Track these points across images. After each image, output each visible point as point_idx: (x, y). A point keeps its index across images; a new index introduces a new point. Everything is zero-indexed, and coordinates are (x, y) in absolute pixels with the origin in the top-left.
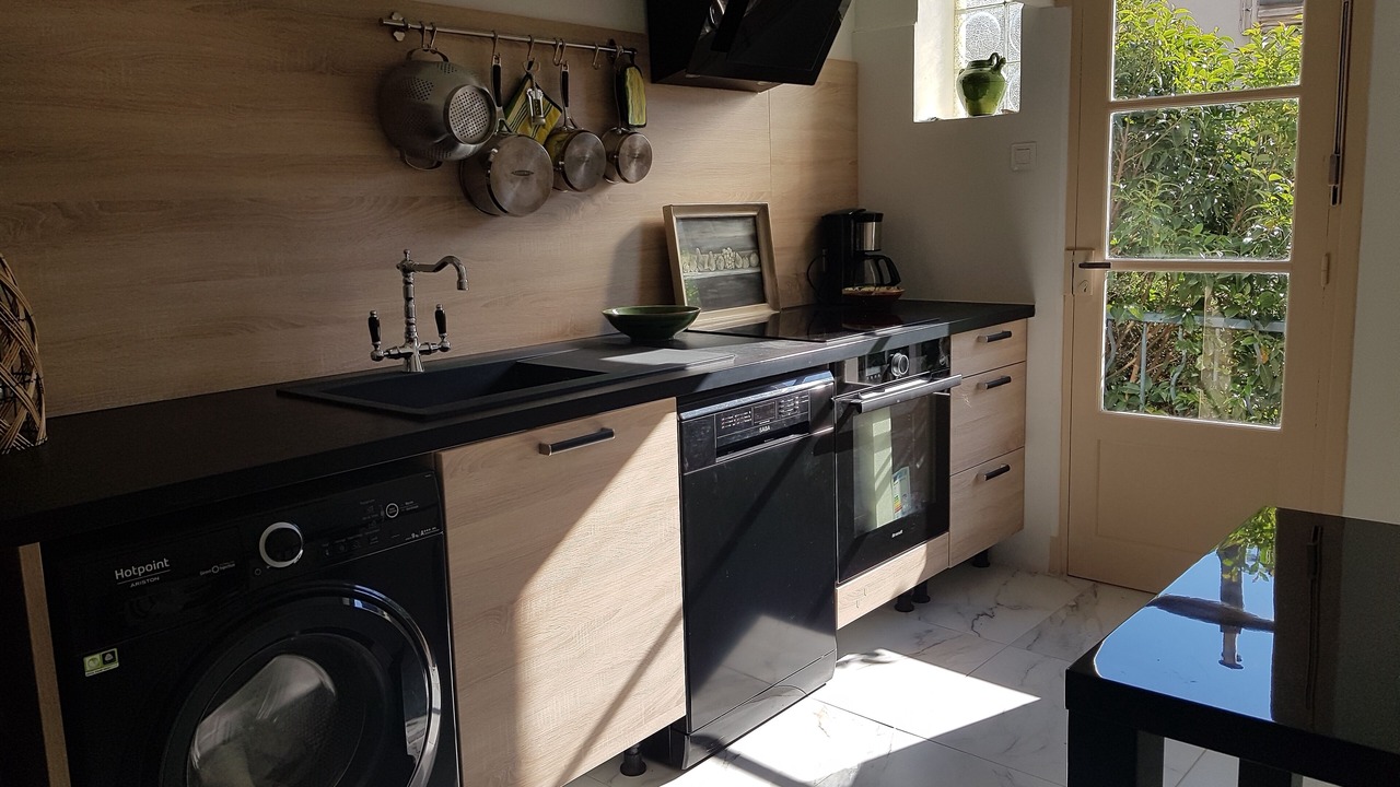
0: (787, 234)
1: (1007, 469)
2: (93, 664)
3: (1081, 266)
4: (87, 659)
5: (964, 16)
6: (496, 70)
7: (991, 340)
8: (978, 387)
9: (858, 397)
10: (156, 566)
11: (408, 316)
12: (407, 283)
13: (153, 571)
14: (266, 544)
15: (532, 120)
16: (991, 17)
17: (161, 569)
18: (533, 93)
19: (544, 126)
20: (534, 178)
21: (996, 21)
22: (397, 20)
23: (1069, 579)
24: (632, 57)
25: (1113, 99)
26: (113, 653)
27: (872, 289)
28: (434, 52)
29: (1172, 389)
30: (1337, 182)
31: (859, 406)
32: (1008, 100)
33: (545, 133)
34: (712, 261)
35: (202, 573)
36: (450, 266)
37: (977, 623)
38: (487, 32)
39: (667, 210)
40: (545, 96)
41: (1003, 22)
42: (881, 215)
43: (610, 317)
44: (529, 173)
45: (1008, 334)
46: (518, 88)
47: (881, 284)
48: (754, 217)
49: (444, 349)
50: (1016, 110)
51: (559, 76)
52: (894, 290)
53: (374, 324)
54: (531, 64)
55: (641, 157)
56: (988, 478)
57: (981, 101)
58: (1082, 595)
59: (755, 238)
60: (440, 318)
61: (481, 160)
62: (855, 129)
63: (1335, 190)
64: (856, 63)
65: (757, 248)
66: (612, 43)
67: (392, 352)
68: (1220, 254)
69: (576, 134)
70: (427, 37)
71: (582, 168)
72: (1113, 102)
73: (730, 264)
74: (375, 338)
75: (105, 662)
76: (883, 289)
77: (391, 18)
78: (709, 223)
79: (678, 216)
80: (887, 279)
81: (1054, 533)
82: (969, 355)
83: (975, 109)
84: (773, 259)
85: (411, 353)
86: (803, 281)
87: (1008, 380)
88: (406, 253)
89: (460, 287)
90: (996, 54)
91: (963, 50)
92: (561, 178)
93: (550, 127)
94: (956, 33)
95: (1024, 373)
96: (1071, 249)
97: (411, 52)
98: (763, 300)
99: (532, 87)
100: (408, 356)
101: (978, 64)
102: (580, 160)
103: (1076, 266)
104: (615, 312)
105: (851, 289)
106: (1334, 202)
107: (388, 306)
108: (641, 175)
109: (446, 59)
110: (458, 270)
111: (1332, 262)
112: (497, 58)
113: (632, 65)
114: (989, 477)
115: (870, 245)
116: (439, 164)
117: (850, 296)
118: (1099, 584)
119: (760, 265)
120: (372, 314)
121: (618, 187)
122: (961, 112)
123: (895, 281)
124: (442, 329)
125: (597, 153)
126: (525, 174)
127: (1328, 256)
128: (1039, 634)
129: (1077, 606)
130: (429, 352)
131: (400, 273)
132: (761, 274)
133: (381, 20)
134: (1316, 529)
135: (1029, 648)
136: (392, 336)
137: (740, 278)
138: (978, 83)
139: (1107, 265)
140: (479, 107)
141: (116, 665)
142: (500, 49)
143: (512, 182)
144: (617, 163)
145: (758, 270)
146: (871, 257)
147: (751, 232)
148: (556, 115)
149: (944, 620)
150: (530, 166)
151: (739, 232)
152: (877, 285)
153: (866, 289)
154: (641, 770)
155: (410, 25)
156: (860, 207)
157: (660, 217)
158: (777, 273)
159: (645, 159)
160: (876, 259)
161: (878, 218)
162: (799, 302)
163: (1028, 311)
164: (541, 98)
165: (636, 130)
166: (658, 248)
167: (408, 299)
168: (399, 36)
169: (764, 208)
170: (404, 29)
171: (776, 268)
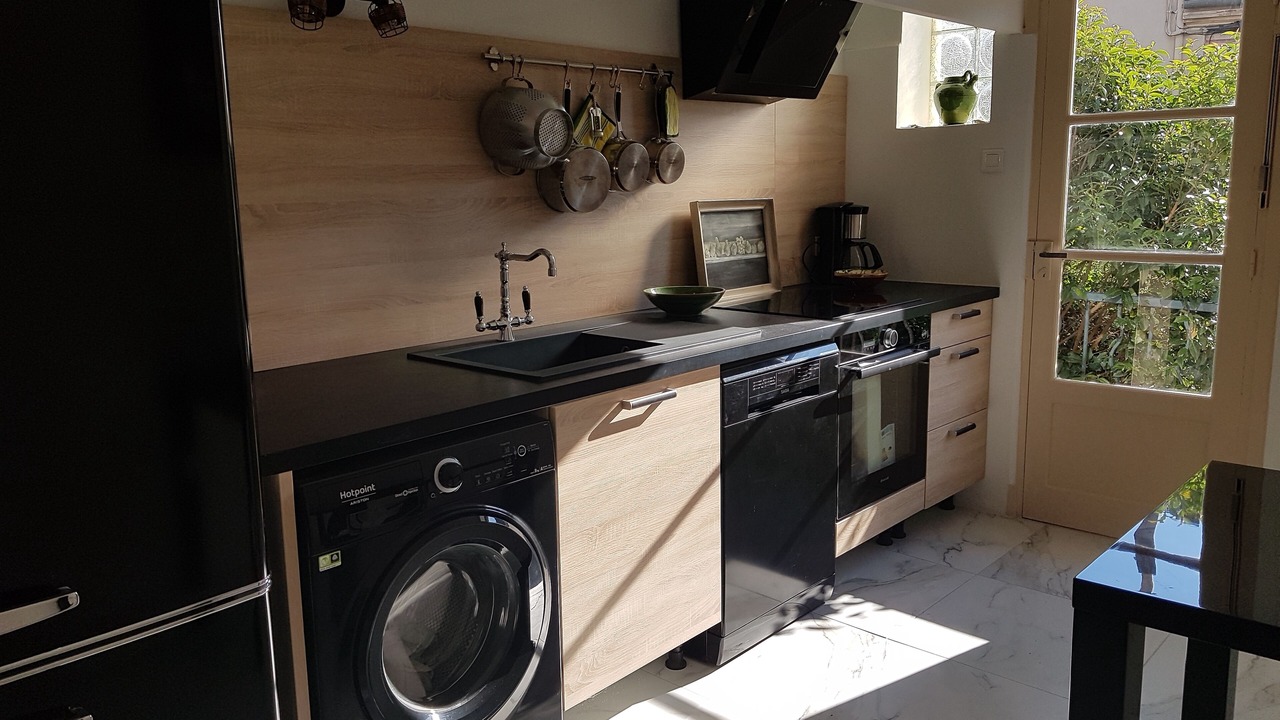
0: (788, 224)
1: (973, 426)
2: (325, 563)
3: (1041, 255)
4: (321, 558)
5: (940, 37)
6: (567, 92)
7: (964, 317)
8: (952, 357)
9: (857, 365)
10: (366, 490)
11: (504, 295)
12: (503, 269)
13: (365, 494)
14: (439, 475)
15: (592, 133)
16: (963, 37)
17: (370, 492)
18: (594, 111)
19: (601, 138)
20: (596, 181)
21: (968, 42)
22: (494, 53)
23: (1026, 522)
24: (670, 78)
25: (1072, 114)
26: (337, 554)
27: (859, 272)
28: (522, 80)
29: (1110, 359)
30: (1265, 190)
31: (859, 372)
32: (979, 112)
33: (602, 144)
34: (728, 248)
35: (397, 496)
36: (542, 257)
37: (948, 556)
38: (560, 61)
39: (694, 206)
40: (603, 114)
41: (975, 43)
42: (867, 208)
43: (649, 296)
44: (593, 178)
45: (977, 313)
46: (583, 106)
47: (866, 267)
48: (762, 210)
49: (530, 322)
50: (987, 120)
51: (613, 97)
52: (878, 273)
53: (479, 302)
54: (592, 87)
55: (676, 162)
56: (958, 434)
57: (956, 111)
58: (1036, 534)
59: (761, 228)
60: (526, 297)
61: (558, 169)
62: (843, 134)
63: (1263, 196)
64: (846, 77)
65: (763, 237)
66: (654, 67)
67: (492, 325)
68: (1156, 247)
69: (626, 144)
70: (517, 67)
71: (632, 173)
72: (1072, 116)
73: (742, 250)
74: (480, 313)
75: (332, 561)
76: (869, 273)
77: (489, 52)
78: (725, 215)
79: (703, 210)
80: (872, 263)
81: (1012, 482)
82: (945, 329)
83: (950, 119)
84: (776, 245)
85: (505, 326)
86: (798, 263)
87: (976, 351)
88: (503, 245)
89: (551, 273)
90: (969, 72)
91: (938, 66)
92: (617, 181)
93: (606, 139)
94: (932, 51)
95: (989, 346)
96: (1033, 241)
97: (505, 80)
98: (766, 280)
99: (593, 106)
100: (502, 328)
101: (953, 80)
102: (630, 166)
103: (1037, 255)
104: (653, 291)
105: (841, 272)
106: (1262, 206)
107: (489, 286)
108: (675, 177)
109: (530, 86)
110: (549, 259)
111: (1259, 256)
112: (568, 83)
113: (670, 85)
114: (960, 433)
115: (857, 232)
116: (522, 171)
117: (841, 278)
118: (1051, 527)
119: (765, 250)
120: (477, 293)
121: (657, 187)
122: (936, 120)
123: (878, 264)
124: (527, 306)
125: (642, 158)
126: (589, 179)
127: (1256, 252)
128: (1001, 566)
129: (1032, 543)
130: (518, 324)
131: (498, 261)
132: (766, 258)
133: (483, 55)
134: (1239, 481)
135: (994, 577)
136: (492, 311)
137: (748, 262)
138: (953, 96)
139: (1064, 255)
140: (559, 125)
141: (339, 563)
142: (570, 75)
143: (579, 185)
144: (657, 167)
145: (764, 255)
146: (857, 244)
147: (760, 223)
148: (611, 129)
149: (920, 553)
150: (593, 171)
151: (748, 223)
152: (863, 268)
153: (854, 272)
154: (682, 665)
155: (504, 59)
156: (848, 200)
157: (687, 211)
158: (780, 257)
159: (679, 163)
160: (861, 246)
161: (864, 210)
162: (795, 281)
163: (994, 293)
164: (599, 115)
165: (672, 139)
166: (684, 238)
167: (504, 282)
168: (495, 66)
169: (770, 202)
170: (499, 61)
171: (779, 252)
